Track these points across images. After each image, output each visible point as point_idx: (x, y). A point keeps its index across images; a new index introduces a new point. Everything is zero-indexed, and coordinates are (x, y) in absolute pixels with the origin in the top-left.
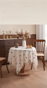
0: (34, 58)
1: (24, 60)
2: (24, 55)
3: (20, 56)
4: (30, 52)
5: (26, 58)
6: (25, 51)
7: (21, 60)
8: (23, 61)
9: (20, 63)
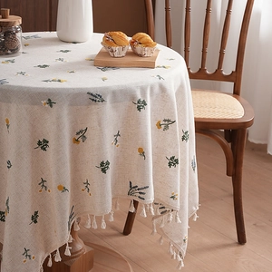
0: (173, 162)
1: (81, 187)
2: (80, 136)
3: (43, 144)
4: (141, 105)
5: (104, 167)
6: (95, 98)
7: (52, 184)
8: (68, 197)
9: (34, 218)
